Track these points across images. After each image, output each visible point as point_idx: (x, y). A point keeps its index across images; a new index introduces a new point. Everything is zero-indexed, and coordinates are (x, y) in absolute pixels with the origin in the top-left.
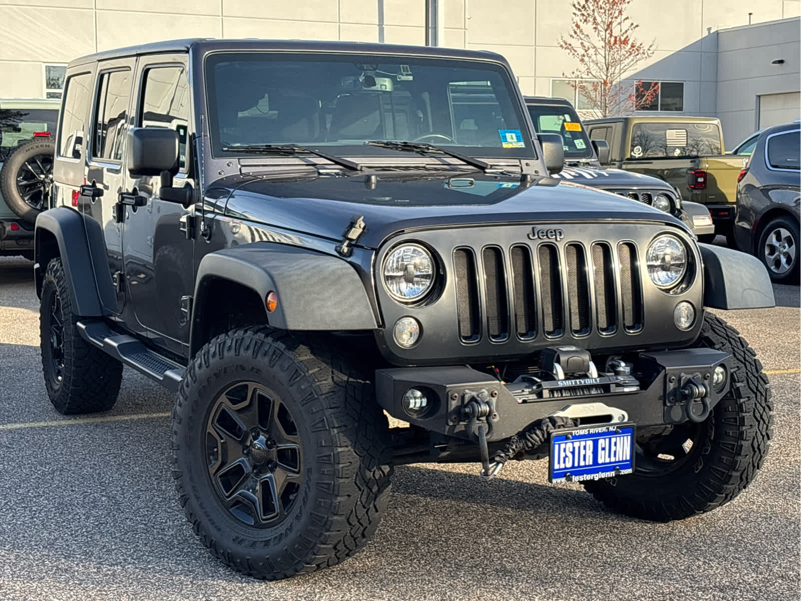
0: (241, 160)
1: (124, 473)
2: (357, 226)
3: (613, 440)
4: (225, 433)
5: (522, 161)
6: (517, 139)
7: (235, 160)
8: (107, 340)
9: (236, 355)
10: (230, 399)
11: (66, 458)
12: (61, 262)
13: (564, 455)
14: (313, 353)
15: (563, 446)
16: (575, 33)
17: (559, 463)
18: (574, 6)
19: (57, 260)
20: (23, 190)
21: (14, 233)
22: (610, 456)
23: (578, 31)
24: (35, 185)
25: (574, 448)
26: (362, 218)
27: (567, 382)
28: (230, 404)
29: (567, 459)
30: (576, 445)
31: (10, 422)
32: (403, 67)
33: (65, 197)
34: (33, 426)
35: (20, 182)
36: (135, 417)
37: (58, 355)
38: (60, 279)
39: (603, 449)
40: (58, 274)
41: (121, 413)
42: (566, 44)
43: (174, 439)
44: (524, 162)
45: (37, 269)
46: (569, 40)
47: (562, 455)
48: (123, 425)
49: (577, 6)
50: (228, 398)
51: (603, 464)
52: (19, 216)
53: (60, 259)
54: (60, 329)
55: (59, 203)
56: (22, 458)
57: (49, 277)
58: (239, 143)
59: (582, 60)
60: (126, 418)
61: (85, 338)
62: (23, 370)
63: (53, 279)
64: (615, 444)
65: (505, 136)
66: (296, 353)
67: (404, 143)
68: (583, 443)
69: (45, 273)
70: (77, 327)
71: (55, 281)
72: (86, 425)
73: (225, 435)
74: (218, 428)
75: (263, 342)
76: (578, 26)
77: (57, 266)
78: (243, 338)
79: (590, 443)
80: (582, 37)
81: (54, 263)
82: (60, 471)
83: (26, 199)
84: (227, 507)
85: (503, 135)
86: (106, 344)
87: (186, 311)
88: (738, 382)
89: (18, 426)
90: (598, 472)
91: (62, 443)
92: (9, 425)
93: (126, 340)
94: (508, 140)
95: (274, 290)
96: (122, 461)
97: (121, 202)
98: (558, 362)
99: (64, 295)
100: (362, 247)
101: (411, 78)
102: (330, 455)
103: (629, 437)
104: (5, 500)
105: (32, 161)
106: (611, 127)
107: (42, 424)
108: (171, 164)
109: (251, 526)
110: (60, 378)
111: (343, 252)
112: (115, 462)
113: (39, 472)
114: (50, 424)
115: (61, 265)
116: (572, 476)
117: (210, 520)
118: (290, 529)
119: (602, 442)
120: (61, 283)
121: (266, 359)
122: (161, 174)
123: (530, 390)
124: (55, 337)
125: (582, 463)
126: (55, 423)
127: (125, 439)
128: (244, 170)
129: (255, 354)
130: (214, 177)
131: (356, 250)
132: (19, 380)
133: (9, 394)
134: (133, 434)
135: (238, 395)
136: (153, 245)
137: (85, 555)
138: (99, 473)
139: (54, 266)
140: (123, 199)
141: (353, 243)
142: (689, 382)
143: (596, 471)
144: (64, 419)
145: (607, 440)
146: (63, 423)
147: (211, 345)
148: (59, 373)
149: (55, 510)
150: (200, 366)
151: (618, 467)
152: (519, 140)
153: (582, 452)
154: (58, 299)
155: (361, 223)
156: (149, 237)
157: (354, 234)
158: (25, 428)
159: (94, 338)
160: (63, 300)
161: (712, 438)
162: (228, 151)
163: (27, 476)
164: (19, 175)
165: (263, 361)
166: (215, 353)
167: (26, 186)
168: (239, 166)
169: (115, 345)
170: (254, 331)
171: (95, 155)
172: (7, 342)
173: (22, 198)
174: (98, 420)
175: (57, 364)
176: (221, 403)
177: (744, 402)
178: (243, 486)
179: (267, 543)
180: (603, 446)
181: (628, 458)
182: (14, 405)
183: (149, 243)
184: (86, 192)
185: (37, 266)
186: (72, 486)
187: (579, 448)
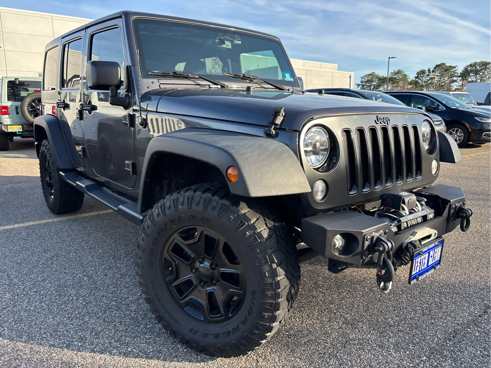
0: (159, 80)
1: (94, 255)
2: (281, 114)
4: (177, 258)
7: (156, 80)
8: (77, 182)
9: (189, 209)
10: (181, 237)
11: (59, 246)
12: (48, 141)
13: (417, 265)
14: (249, 207)
15: (417, 260)
17: (414, 270)
19: (46, 140)
20: (31, 112)
21: (28, 129)
22: (433, 260)
24: (35, 110)
26: (283, 109)
28: (181, 240)
29: (418, 267)
31: (27, 221)
32: (236, 36)
33: (48, 109)
34: (40, 223)
35: (29, 109)
36: (92, 214)
37: (50, 186)
38: (48, 150)
39: (431, 257)
40: (47, 147)
41: (84, 212)
43: (139, 261)
45: (36, 145)
48: (87, 220)
50: (179, 236)
51: (430, 265)
52: (29, 122)
53: (48, 140)
54: (51, 173)
55: (45, 113)
56: (34, 247)
57: (43, 149)
58: (157, 70)
60: (87, 215)
61: (65, 180)
62: (34, 189)
63: (45, 149)
66: (240, 208)
67: (244, 75)
68: (424, 256)
69: (40, 146)
70: (60, 174)
71: (46, 151)
72: (68, 220)
73: (177, 260)
74: (172, 255)
75: (210, 200)
77: (46, 143)
78: (193, 197)
79: (427, 255)
81: (44, 142)
82: (57, 256)
83: (32, 116)
84: (182, 307)
85: (284, 74)
86: (77, 184)
87: (130, 170)
89: (31, 223)
91: (56, 234)
92: (26, 223)
93: (89, 183)
95: (235, 165)
96: (91, 246)
97: (82, 108)
98: (404, 203)
99: (52, 158)
100: (285, 129)
101: (240, 42)
102: (273, 283)
104: (23, 286)
105: (34, 101)
107: (45, 221)
108: (116, 82)
109: (202, 321)
110: (52, 197)
111: (272, 134)
112: (87, 246)
113: (44, 258)
114: (49, 221)
115: (49, 143)
116: (418, 277)
117: (170, 316)
118: (237, 329)
119: (431, 253)
120: (49, 152)
121: (215, 213)
122: (110, 88)
123: (394, 224)
124: (48, 177)
125: (423, 268)
126: (51, 220)
127: (90, 229)
128: (162, 86)
129: (205, 207)
130: (145, 90)
131: (281, 133)
132: (32, 195)
133: (27, 203)
134: (93, 226)
135: (188, 234)
136: (97, 132)
137: (80, 342)
138: (80, 257)
139: (45, 143)
140: (82, 107)
141: (278, 127)
142: (461, 208)
143: (428, 271)
144: (56, 217)
145: (434, 251)
146: (56, 220)
147: (165, 200)
148: (51, 194)
149: (56, 292)
150: (158, 215)
151: (435, 266)
153: (424, 261)
154: (48, 159)
155: (282, 112)
156: (94, 129)
157: (279, 120)
158: (35, 225)
159: (70, 180)
160: (51, 160)
162: (151, 75)
163: (37, 263)
164: (28, 106)
165: (212, 214)
166: (170, 206)
167: (32, 111)
168: (159, 84)
169: (84, 186)
170: (202, 191)
171: (63, 87)
172: (26, 175)
173: (31, 115)
174: (73, 217)
175: (50, 190)
176: (174, 239)
178: (193, 293)
179: (217, 336)
180: (431, 255)
182: (29, 210)
183: (95, 131)
184: (60, 105)
185: (36, 143)
186: (65, 269)
187: (423, 259)
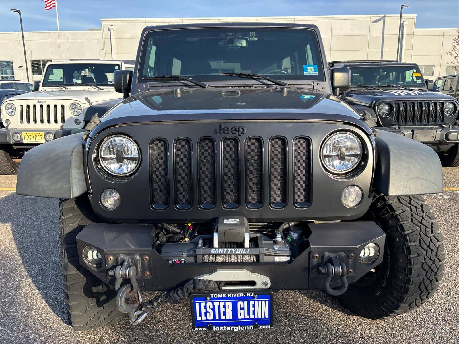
3: (252, 303)
5: (314, 82)
6: (314, 70)
7: (147, 84)
13: (205, 310)
15: (203, 304)
16: (454, 49)
17: (200, 316)
18: (454, 40)
22: (249, 314)
23: (455, 48)
25: (214, 306)
27: (220, 250)
29: (208, 314)
30: (216, 304)
32: (252, 33)
39: (241, 309)
42: (449, 53)
44: (316, 83)
46: (451, 51)
47: (203, 311)
49: (455, 39)
51: (242, 319)
59: (455, 58)
64: (254, 306)
65: (307, 69)
67: (241, 73)
68: (222, 304)
76: (455, 46)
79: (229, 304)
80: (456, 50)
85: (306, 68)
88: (410, 242)
90: (238, 326)
94: (308, 71)
98: (217, 232)
101: (256, 39)
103: (267, 302)
106: (453, 78)
116: (213, 326)
119: (240, 304)
125: (223, 318)
130: (135, 93)
131: (88, 139)
141: (89, 133)
142: (330, 261)
143: (236, 324)
145: (246, 303)
151: (257, 323)
152: (315, 71)
153: (222, 310)
155: (95, 120)
157: (91, 126)
161: (388, 276)
162: (145, 79)
168: (149, 87)
177: (413, 258)
180: (242, 307)
181: (267, 316)
187: (219, 306)
